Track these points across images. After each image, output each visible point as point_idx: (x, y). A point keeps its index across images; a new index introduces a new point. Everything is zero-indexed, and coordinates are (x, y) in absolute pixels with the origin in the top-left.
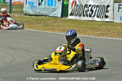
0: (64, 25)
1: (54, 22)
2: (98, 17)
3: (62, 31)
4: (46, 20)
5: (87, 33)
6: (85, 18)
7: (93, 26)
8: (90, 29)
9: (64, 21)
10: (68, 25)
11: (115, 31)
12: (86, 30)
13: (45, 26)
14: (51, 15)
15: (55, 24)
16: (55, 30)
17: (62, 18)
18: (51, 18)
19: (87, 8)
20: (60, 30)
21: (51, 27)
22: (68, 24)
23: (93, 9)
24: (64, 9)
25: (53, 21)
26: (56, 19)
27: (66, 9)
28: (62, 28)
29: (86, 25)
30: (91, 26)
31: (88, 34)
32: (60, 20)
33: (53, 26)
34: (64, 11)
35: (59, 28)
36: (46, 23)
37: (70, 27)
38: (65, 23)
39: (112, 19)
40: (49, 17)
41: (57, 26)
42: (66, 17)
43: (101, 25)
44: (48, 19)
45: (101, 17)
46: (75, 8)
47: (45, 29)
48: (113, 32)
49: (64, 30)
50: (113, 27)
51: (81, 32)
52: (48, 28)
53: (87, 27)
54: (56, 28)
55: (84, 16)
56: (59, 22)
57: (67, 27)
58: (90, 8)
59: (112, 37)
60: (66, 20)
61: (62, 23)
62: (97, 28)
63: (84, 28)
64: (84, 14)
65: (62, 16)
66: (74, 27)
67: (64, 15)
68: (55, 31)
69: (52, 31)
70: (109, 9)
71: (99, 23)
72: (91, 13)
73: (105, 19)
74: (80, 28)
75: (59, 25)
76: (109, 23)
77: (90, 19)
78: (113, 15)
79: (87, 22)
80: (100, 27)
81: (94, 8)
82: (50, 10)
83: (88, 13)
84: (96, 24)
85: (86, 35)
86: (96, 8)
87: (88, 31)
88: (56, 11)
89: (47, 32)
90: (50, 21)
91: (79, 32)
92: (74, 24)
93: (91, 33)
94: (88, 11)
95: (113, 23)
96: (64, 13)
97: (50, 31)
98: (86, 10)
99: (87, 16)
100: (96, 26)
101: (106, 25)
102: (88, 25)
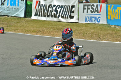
0: (27, 25)
1: (17, 23)
2: (62, 17)
3: (26, 31)
4: (9, 20)
5: (52, 33)
6: (50, 19)
7: (57, 27)
8: (55, 29)
9: (28, 22)
10: (31, 26)
11: (80, 32)
12: (50, 30)
13: (8, 26)
14: (13, 15)
15: (18, 24)
16: (18, 30)
17: (26, 18)
18: (14, 18)
19: (51, 8)
20: (23, 30)
21: (14, 28)
22: (32, 24)
23: (57, 9)
24: (28, 9)
25: (16, 21)
26: (19, 19)
27: (29, 9)
28: (26, 28)
29: (51, 26)
30: (56, 26)
31: (53, 35)
32: (23, 20)
33: (16, 26)
34: (27, 11)
35: (22, 28)
36: (9, 23)
37: (34, 28)
38: (29, 23)
39: (77, 19)
40: (12, 17)
41: (20, 27)
42: (29, 18)
43: (66, 25)
44: (10, 20)
45: (65, 18)
46: (39, 8)
47: (8, 29)
48: (78, 33)
49: (28, 30)
50: (78, 28)
51: (46, 33)
52: (11, 29)
53: (52, 27)
54: (19, 28)
55: (48, 16)
56: (22, 22)
57: (31, 27)
58: (54, 8)
59: (76, 38)
60: (30, 21)
61: (26, 24)
62: (62, 28)
63: (48, 28)
64: (49, 14)
65: (25, 16)
66: (38, 27)
67: (27, 15)
68: (19, 32)
69: (15, 32)
70: (73, 9)
71: (64, 24)
72: (55, 13)
73: (69, 20)
74: (45, 28)
75: (23, 26)
76: (74, 24)
77: (55, 19)
78: (78, 16)
79: (51, 23)
80: (64, 27)
81: (59, 8)
82: (13, 10)
83: (53, 14)
84: (61, 25)
85: (51, 36)
86: (60, 8)
87: (53, 32)
88: (20, 11)
89: (10, 32)
90: (12, 21)
91: (43, 32)
92: (37, 24)
93: (56, 34)
94: (53, 11)
95: (77, 23)
96: (27, 14)
97: (13, 32)
98: (50, 11)
99: (52, 16)
100: (61, 27)
101: (71, 26)
102: (52, 26)
